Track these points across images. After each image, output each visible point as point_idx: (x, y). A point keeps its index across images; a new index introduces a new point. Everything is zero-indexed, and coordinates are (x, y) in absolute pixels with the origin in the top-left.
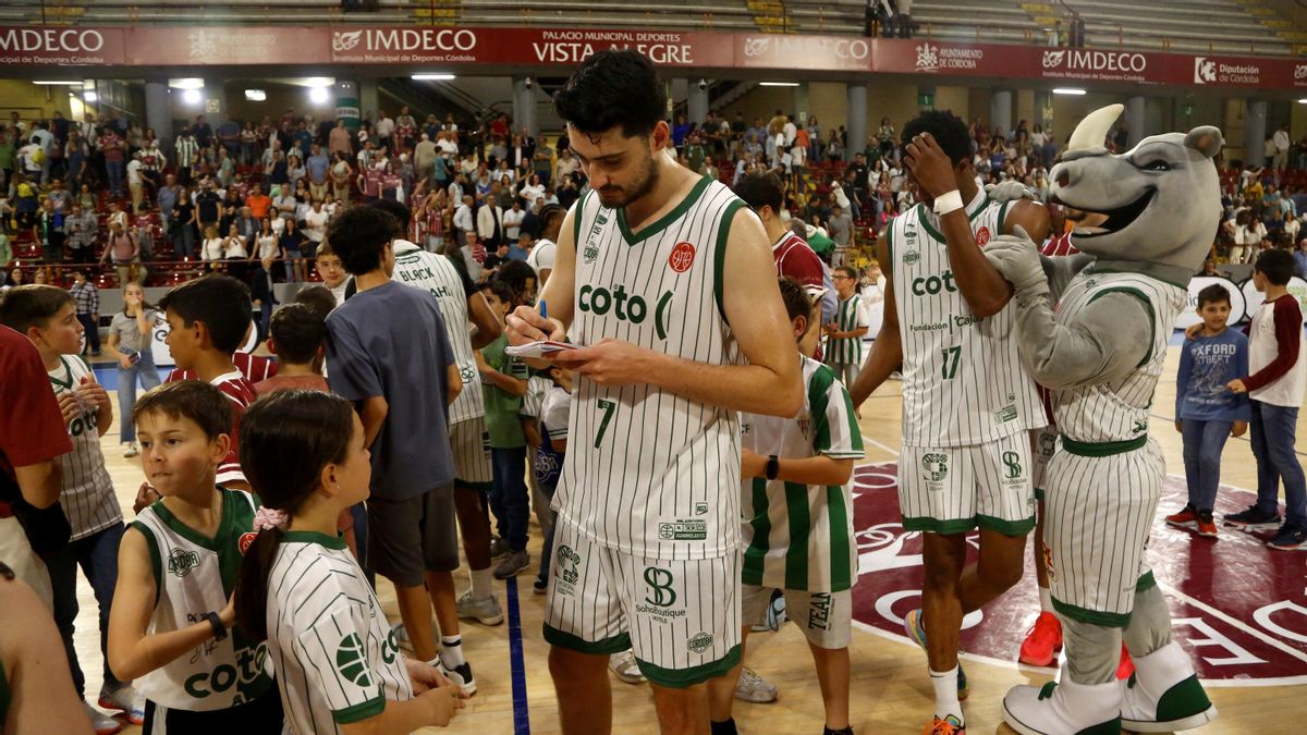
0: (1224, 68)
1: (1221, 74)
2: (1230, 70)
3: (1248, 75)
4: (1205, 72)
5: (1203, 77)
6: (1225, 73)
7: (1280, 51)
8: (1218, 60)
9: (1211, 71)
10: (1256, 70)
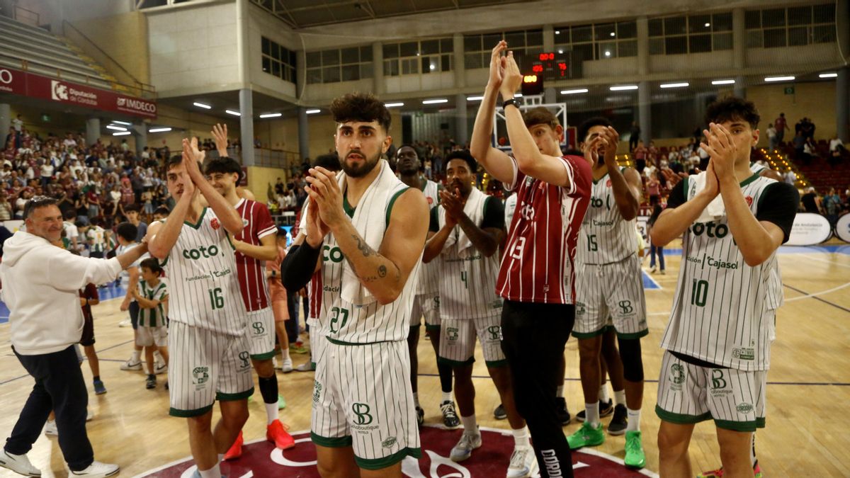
0: (72, 91)
1: (71, 95)
2: (77, 93)
3: (90, 99)
4: (59, 92)
5: (58, 96)
6: (74, 95)
7: (105, 86)
8: (69, 85)
9: (64, 92)
10: (94, 96)
